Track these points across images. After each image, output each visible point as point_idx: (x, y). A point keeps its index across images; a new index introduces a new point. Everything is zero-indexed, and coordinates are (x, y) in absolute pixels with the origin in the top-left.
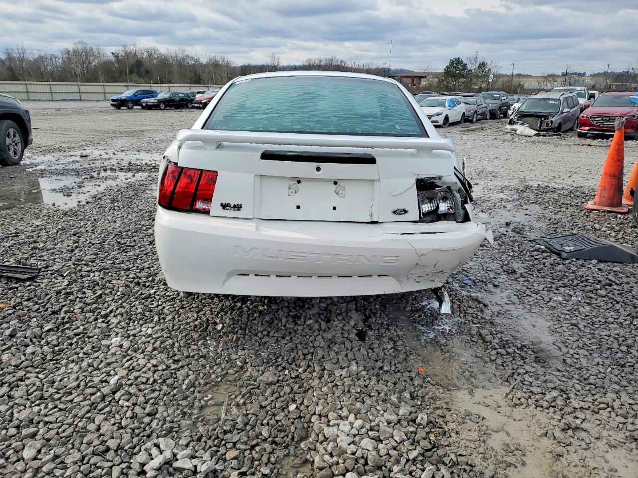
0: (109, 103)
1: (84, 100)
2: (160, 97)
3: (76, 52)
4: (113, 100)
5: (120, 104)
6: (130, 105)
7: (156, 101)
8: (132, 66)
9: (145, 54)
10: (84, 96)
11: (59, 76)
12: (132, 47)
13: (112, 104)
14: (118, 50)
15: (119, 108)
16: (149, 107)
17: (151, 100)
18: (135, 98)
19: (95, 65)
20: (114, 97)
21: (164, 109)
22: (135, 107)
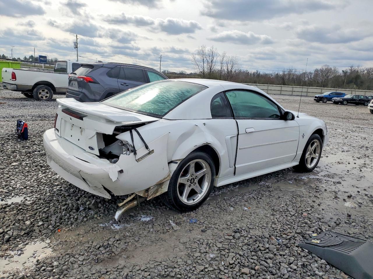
0: (313, 99)
1: (309, 96)
2: (346, 97)
3: (322, 71)
4: (316, 97)
5: (319, 100)
6: (325, 101)
7: (341, 99)
8: (353, 78)
9: (366, 71)
10: (309, 94)
11: (309, 83)
12: (357, 68)
13: (314, 99)
14: (347, 69)
15: (318, 102)
16: (336, 103)
17: (338, 99)
18: (330, 97)
19: (331, 78)
20: (317, 96)
21: (346, 105)
22: (327, 102)
